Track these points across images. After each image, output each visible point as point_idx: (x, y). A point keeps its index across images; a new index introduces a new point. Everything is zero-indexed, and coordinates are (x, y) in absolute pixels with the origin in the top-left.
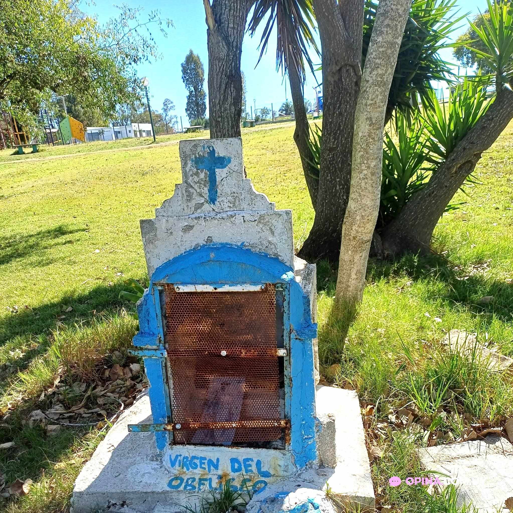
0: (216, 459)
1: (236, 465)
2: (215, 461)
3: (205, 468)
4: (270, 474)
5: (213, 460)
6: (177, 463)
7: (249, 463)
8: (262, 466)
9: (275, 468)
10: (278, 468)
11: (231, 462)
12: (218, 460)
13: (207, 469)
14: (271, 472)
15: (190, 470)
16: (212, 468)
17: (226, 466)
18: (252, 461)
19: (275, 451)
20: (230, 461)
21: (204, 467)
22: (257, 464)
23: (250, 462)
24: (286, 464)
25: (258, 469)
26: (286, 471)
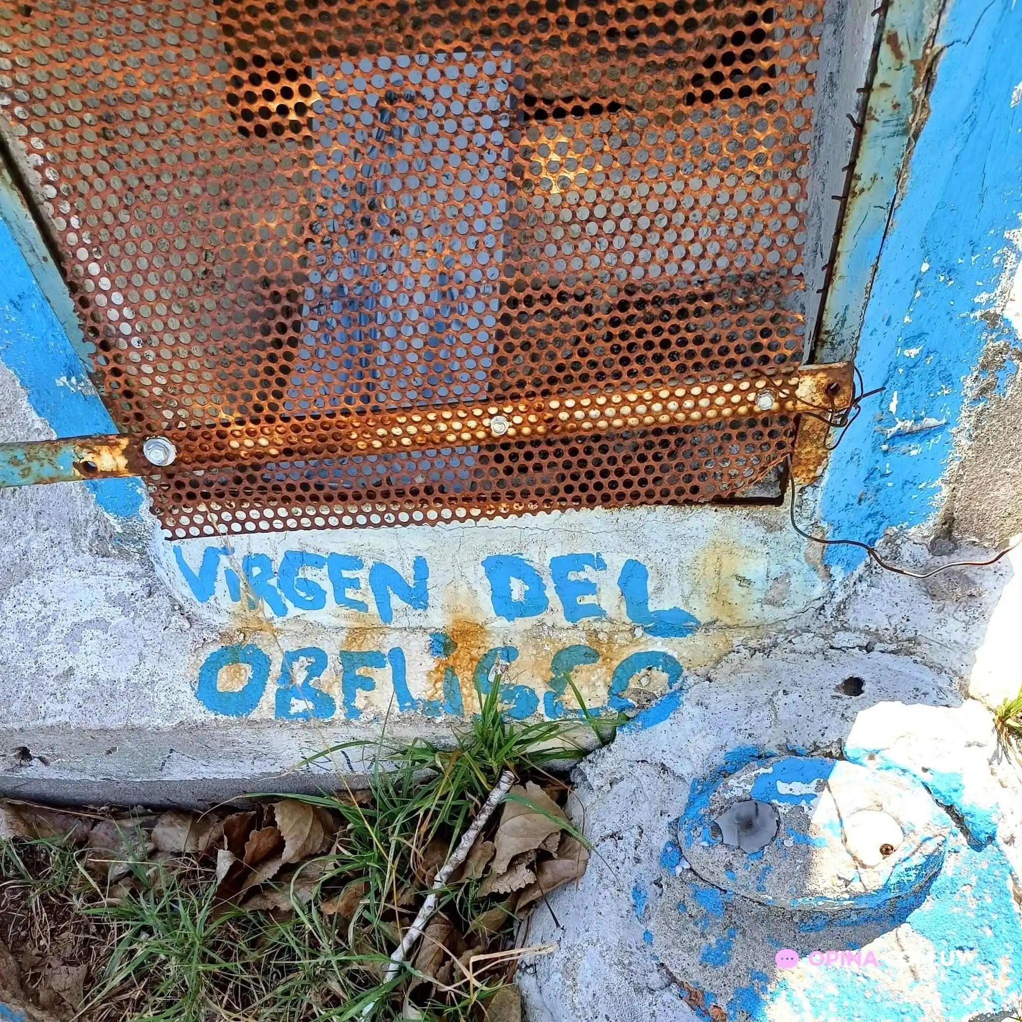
0: (409, 562)
1: (518, 589)
2: (408, 574)
3: (361, 606)
4: (692, 618)
5: (395, 565)
6: (221, 586)
7: (583, 575)
8: (651, 586)
9: (716, 596)
10: (736, 592)
11: (489, 573)
12: (420, 565)
13: (373, 608)
14: (698, 615)
15: (289, 615)
16: (396, 602)
17: (463, 590)
18: (599, 564)
19: (726, 511)
20: (482, 570)
21: (359, 597)
22: (624, 582)
23: (589, 573)
24: (776, 570)
25: (630, 603)
26: (772, 603)
